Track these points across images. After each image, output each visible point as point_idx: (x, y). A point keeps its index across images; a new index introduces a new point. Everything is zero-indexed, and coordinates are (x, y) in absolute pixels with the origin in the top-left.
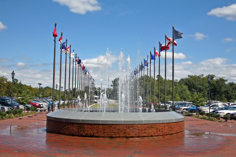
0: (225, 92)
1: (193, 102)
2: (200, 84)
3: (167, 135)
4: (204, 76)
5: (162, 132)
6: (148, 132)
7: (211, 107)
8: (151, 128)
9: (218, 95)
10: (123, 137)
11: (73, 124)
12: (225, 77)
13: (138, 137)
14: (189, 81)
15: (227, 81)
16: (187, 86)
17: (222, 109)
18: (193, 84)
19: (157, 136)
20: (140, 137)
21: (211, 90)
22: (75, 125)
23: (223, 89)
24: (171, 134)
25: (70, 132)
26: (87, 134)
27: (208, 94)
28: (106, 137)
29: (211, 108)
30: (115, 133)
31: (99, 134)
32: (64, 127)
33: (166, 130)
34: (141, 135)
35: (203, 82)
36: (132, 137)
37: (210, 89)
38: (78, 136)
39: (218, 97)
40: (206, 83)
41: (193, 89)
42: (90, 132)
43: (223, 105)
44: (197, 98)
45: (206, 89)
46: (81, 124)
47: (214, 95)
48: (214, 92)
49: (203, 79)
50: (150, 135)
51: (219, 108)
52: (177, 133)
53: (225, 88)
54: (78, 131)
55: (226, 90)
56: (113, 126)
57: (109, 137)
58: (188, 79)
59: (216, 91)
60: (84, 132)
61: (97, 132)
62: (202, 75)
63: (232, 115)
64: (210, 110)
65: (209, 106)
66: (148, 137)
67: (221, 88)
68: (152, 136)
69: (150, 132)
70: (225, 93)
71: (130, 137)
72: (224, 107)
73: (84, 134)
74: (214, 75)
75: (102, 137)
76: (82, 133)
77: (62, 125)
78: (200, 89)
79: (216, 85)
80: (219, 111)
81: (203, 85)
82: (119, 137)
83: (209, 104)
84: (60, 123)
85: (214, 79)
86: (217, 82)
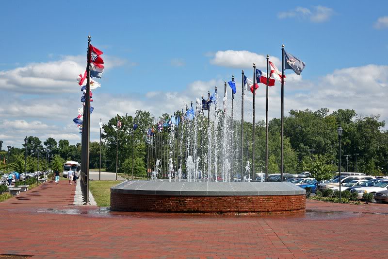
0: (378, 152)
1: (311, 172)
2: (319, 134)
3: (285, 210)
4: (328, 114)
5: (280, 206)
6: (264, 206)
7: (343, 182)
8: (267, 200)
9: (362, 160)
10: (235, 212)
11: (169, 197)
12: (379, 116)
13: (252, 212)
14: (292, 126)
15: (383, 125)
16: (288, 139)
17: (364, 185)
18: (303, 132)
19: (275, 211)
20: (254, 212)
21: (344, 147)
22: (172, 199)
23: (375, 145)
24: (291, 210)
25: (165, 208)
26: (190, 209)
27: (337, 157)
28: (213, 212)
29: (344, 184)
30: (226, 207)
31: (205, 209)
32: (154, 202)
33: (285, 205)
34: (256, 210)
35: (325, 129)
36: (246, 212)
37: (343, 144)
38: (177, 212)
39: (361, 165)
40: (332, 129)
41: (302, 145)
42: (194, 206)
43: (367, 179)
44: (317, 166)
45: (333, 143)
46: (180, 196)
47: (353, 159)
48: (352, 153)
49: (327, 120)
50: (266, 210)
51: (358, 184)
52: (298, 209)
53: (380, 141)
54: (177, 206)
55: (381, 148)
56: (223, 198)
57: (217, 212)
58: (290, 119)
59: (358, 151)
60: (185, 206)
61: (203, 206)
62: (325, 111)
63: (379, 194)
64: (342, 187)
65: (339, 181)
66: (264, 213)
67: (370, 142)
68: (268, 211)
69: (266, 206)
70: (379, 155)
71: (243, 212)
72: (367, 182)
73: (185, 210)
74: (353, 111)
75: (209, 212)
76: (182, 208)
77: (151, 199)
78: (319, 145)
79: (358, 135)
80: (357, 189)
81: (325, 135)
82: (230, 212)
83: (338, 178)
84: (148, 198)
85: (353, 119)
86: (360, 127)
